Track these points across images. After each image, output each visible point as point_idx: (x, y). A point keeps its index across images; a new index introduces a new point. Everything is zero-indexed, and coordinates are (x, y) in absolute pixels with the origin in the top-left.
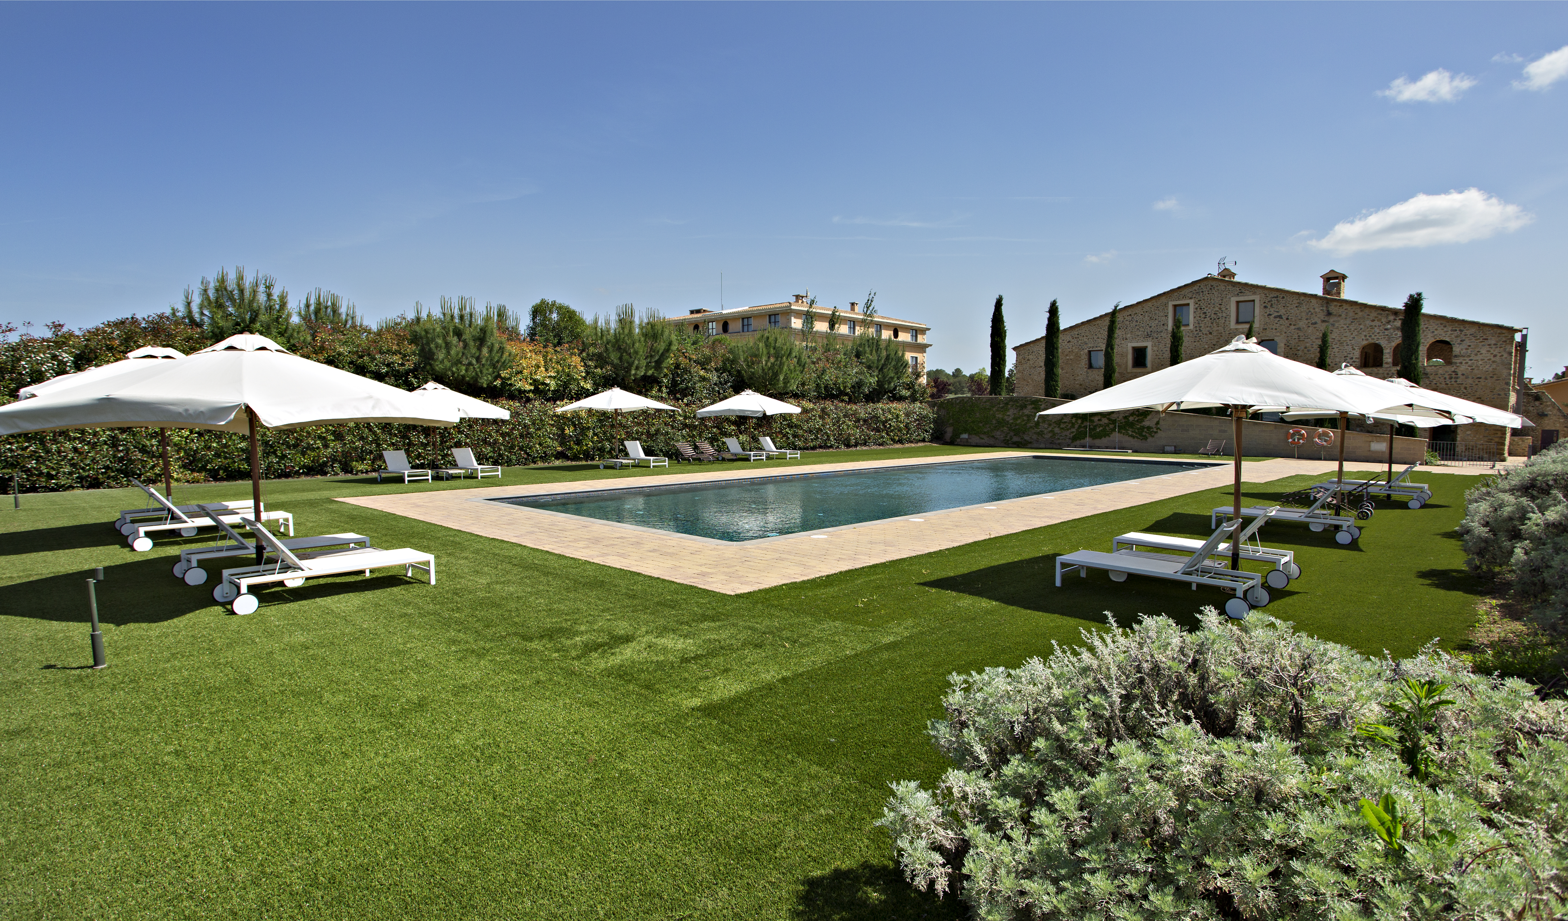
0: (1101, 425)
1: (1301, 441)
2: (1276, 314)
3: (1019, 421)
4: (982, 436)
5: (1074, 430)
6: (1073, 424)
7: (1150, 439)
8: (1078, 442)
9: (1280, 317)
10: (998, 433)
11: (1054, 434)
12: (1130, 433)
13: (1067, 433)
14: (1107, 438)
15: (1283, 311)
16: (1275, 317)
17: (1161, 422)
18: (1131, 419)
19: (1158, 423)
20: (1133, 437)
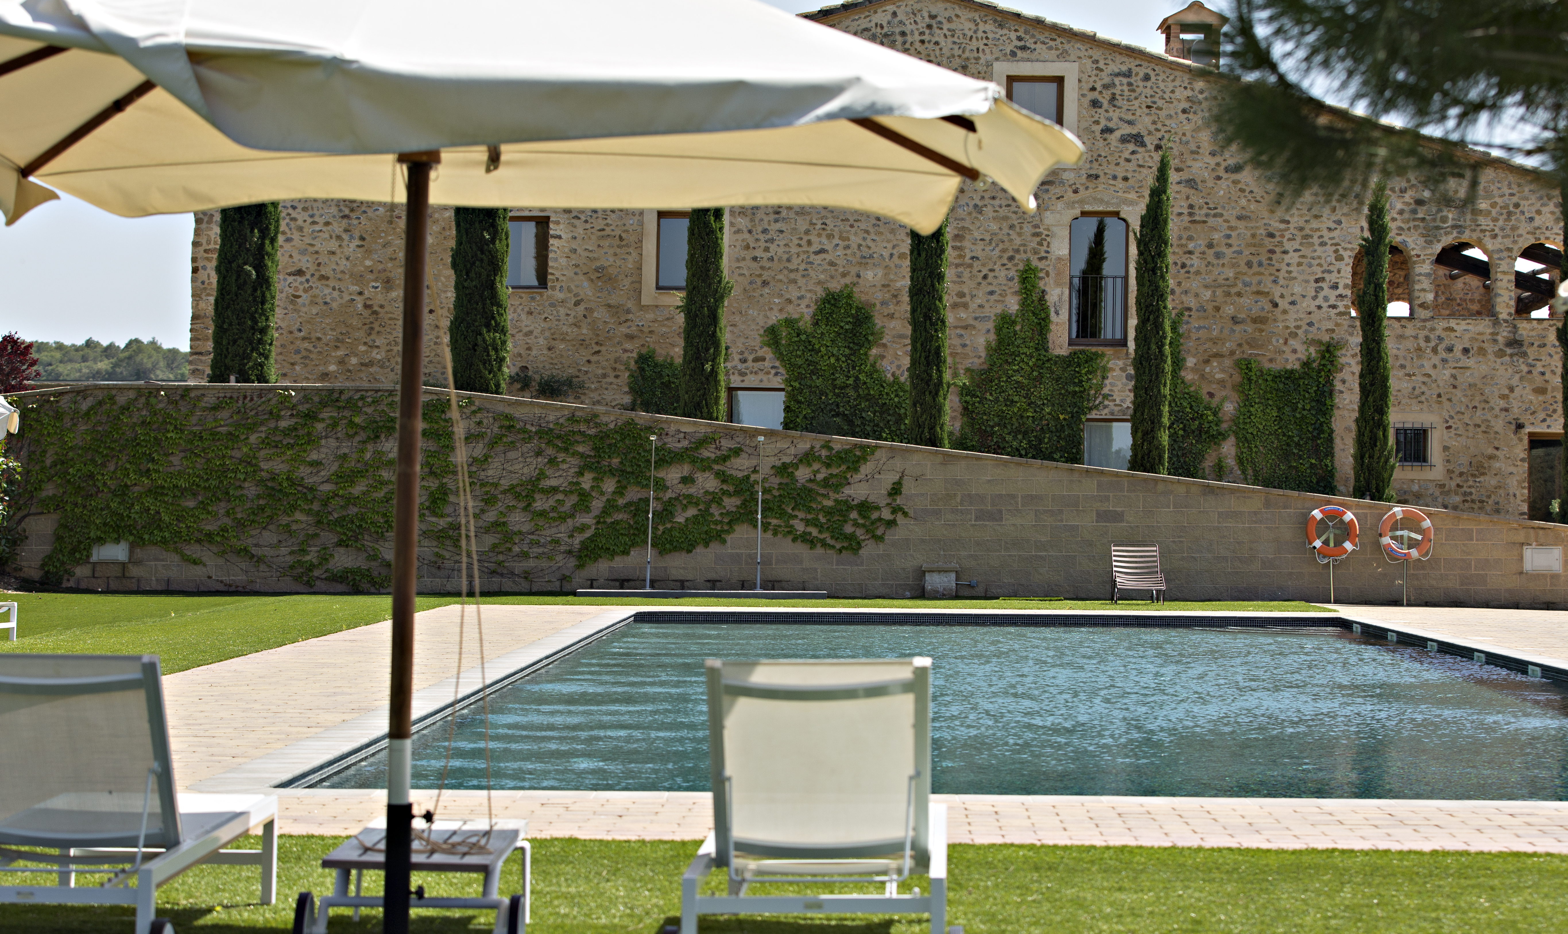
0: (691, 500)
1: (1348, 546)
2: (1127, 130)
3: (358, 489)
4: (194, 550)
5: (587, 519)
6: (584, 497)
7: (869, 549)
8: (602, 567)
9: (1138, 139)
10: (269, 536)
11: (508, 537)
12: (800, 527)
13: (561, 531)
14: (715, 548)
15: (1147, 120)
16: (1124, 140)
17: (908, 488)
18: (802, 474)
19: (896, 490)
20: (810, 541)
